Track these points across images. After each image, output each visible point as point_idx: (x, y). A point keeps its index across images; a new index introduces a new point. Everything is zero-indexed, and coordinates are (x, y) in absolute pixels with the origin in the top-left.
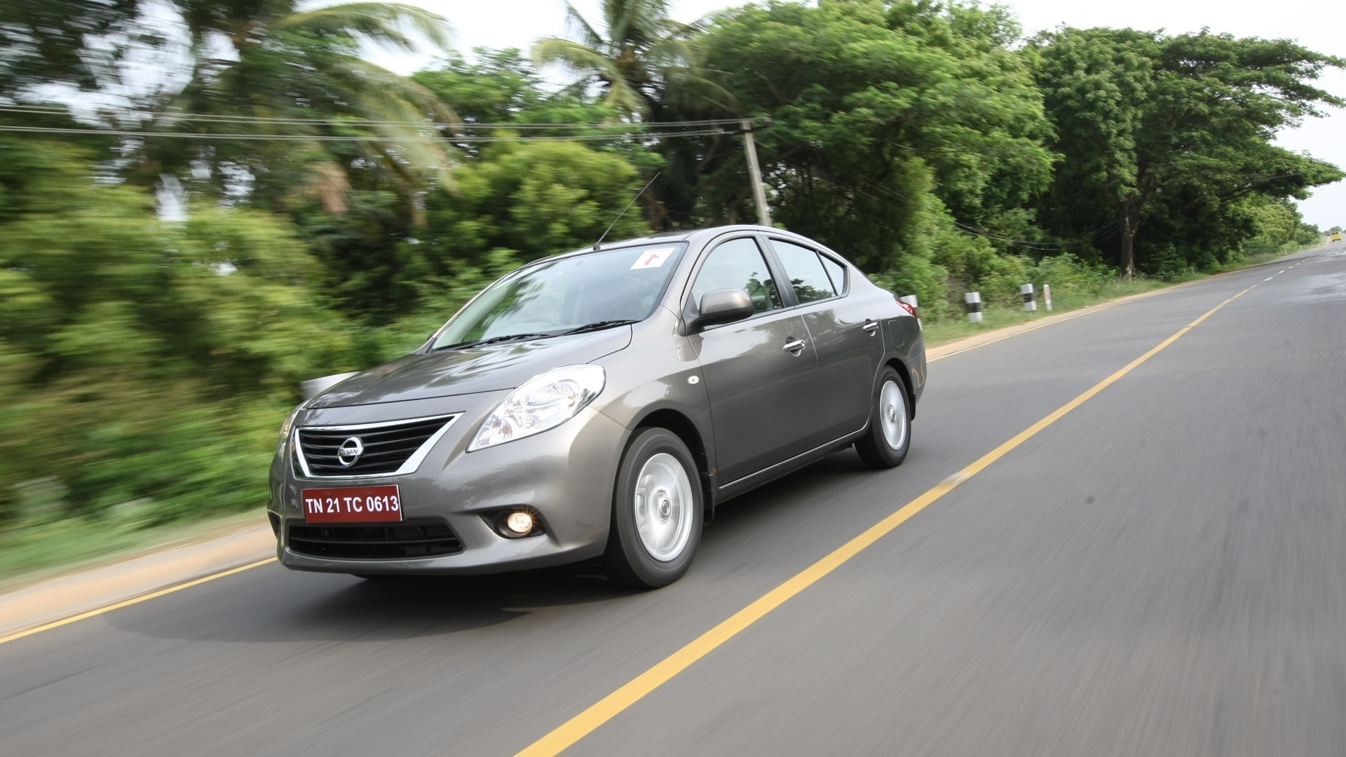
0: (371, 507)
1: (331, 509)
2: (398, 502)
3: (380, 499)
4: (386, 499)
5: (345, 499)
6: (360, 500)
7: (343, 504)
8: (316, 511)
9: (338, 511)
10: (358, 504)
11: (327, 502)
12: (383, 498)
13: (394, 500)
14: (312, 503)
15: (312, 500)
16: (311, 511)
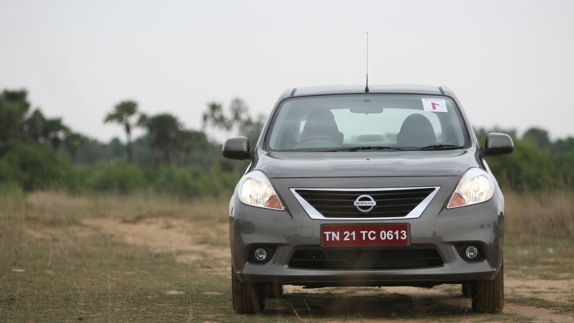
0: (383, 237)
1: (348, 238)
2: (406, 234)
3: (392, 232)
4: (397, 233)
5: (361, 232)
6: (374, 233)
7: (359, 236)
8: (333, 239)
9: (354, 239)
10: (372, 235)
11: (345, 233)
12: (394, 231)
13: (403, 233)
14: (330, 235)
15: (330, 233)
16: (328, 239)
